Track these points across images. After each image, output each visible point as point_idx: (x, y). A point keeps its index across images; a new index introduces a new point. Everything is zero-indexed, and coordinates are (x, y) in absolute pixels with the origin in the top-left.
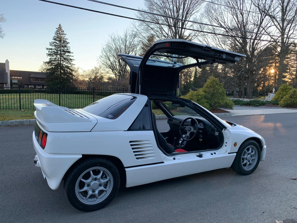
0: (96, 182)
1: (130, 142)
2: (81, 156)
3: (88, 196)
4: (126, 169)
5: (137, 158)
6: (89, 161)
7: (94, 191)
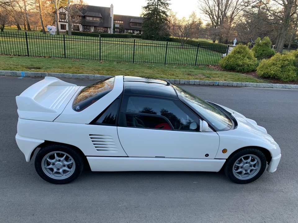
0: (60, 163)
1: (90, 135)
2: (43, 142)
3: (54, 172)
4: (87, 157)
5: (97, 150)
6: (51, 146)
7: (58, 169)
